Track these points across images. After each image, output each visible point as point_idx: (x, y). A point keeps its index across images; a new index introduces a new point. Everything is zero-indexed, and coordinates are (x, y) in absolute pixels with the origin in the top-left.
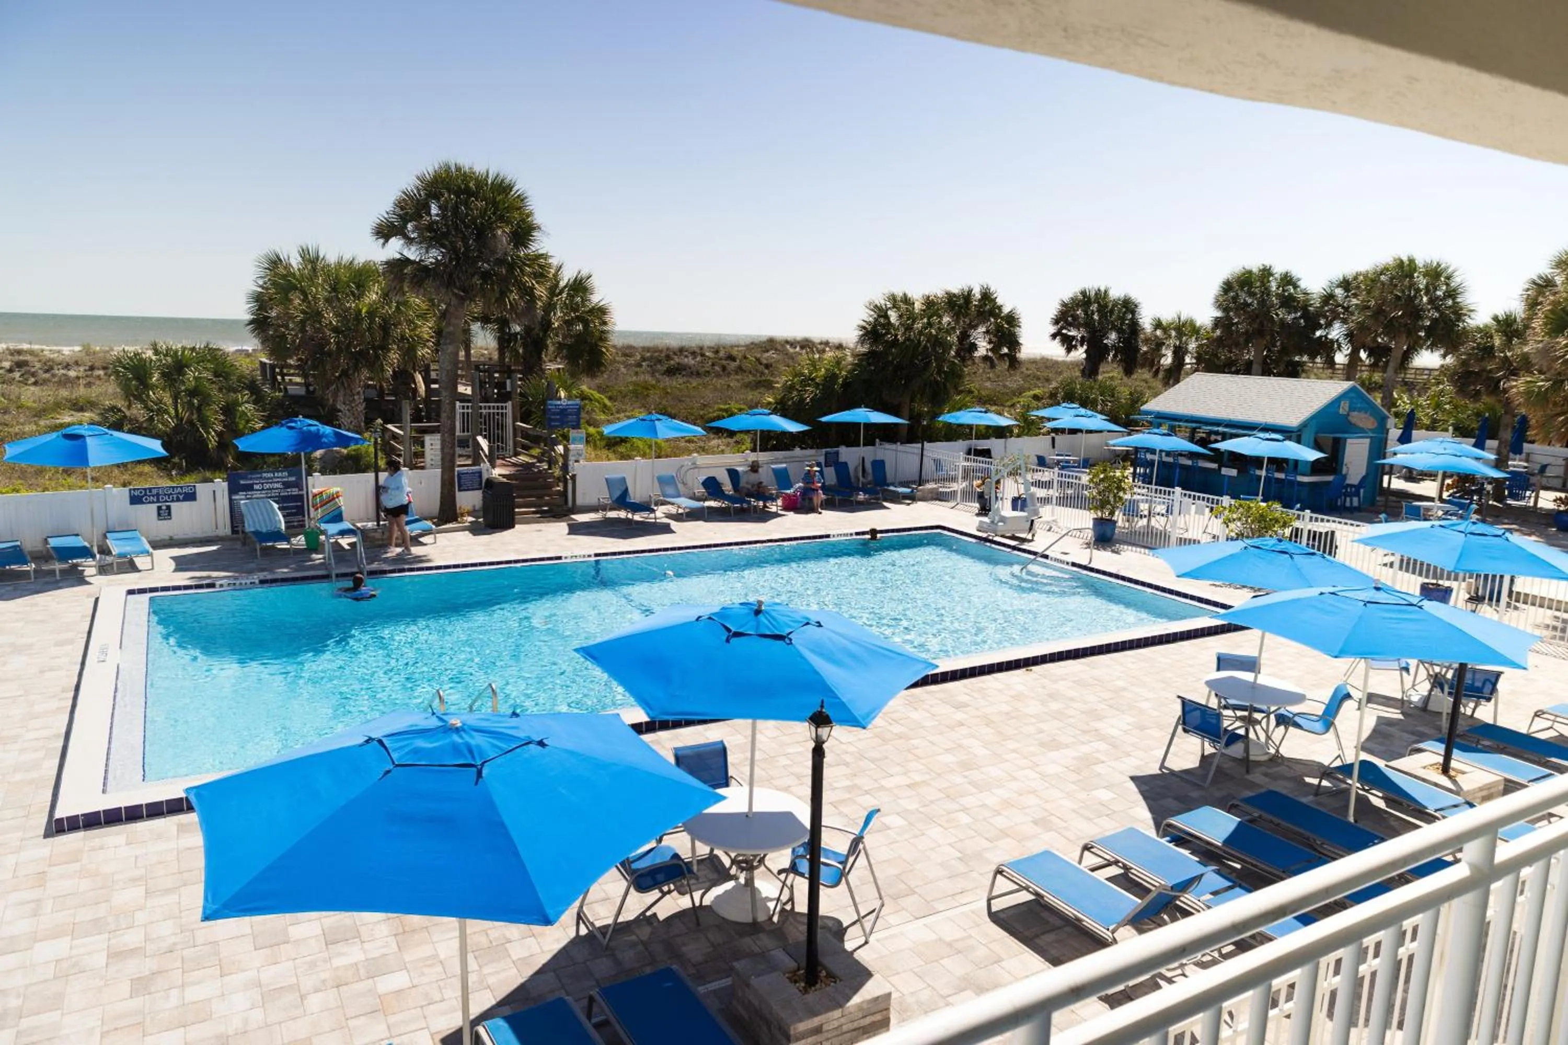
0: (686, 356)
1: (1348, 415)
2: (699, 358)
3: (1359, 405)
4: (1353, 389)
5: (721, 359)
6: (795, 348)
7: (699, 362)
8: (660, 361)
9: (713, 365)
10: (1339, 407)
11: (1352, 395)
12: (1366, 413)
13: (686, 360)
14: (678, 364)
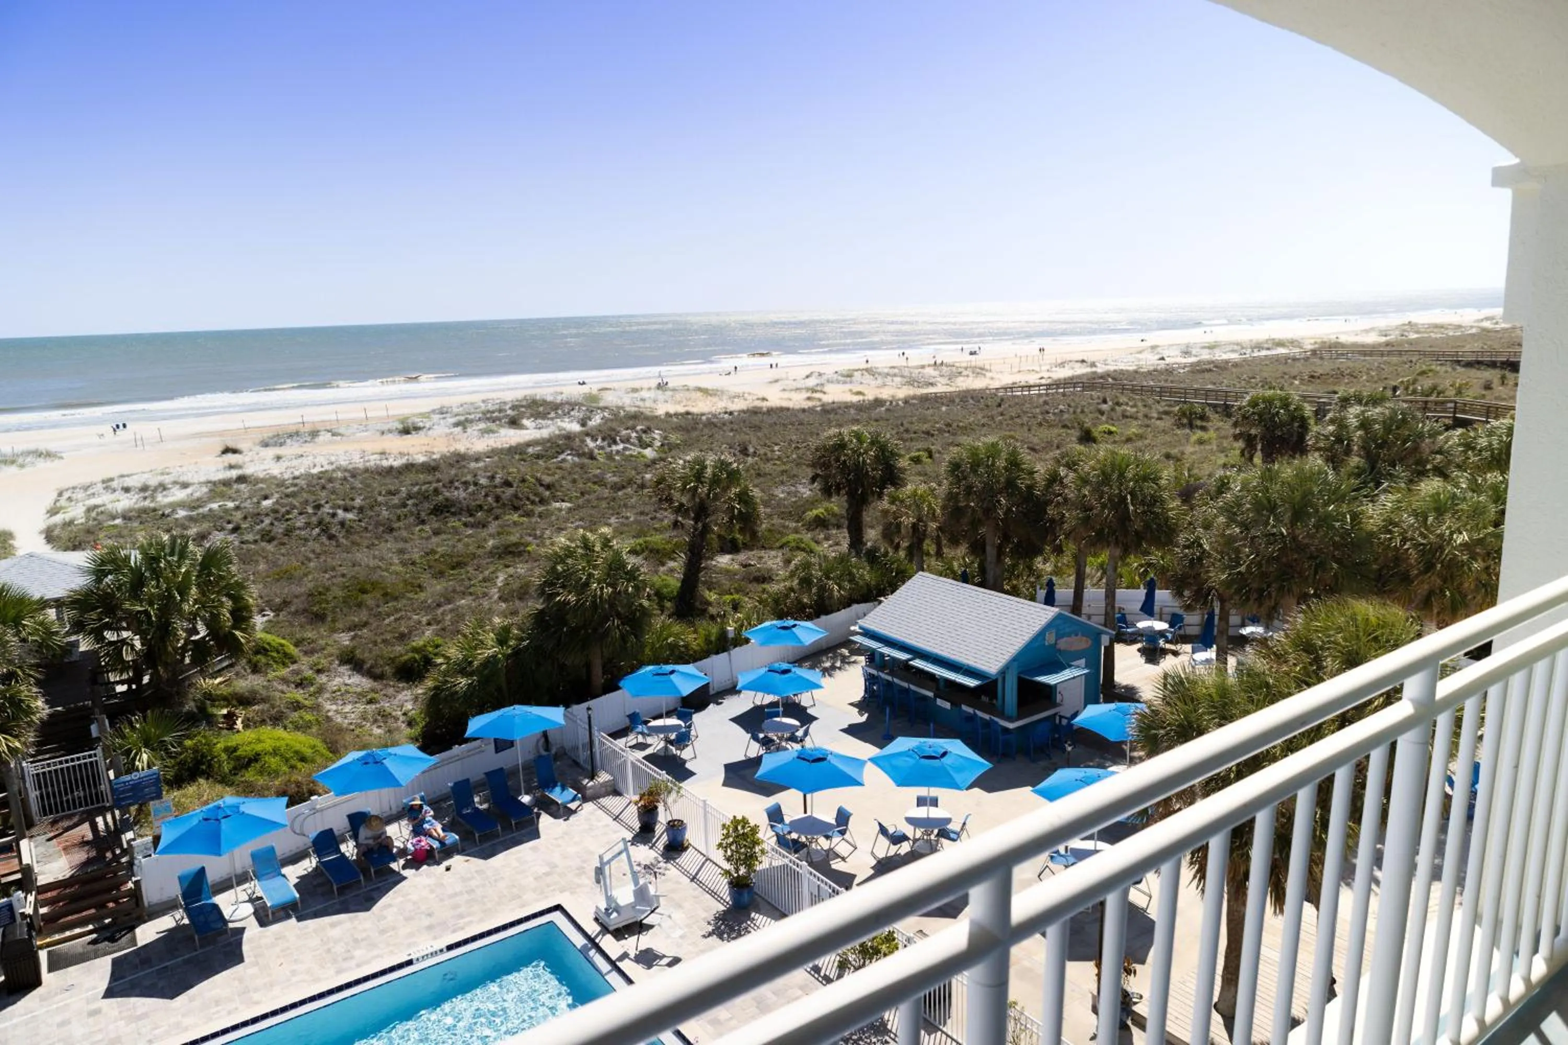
0: (457, 488)
1: (1056, 644)
2: (472, 488)
3: (1067, 630)
4: (1059, 617)
5: (496, 487)
6: (596, 440)
7: (470, 494)
8: (426, 498)
9: (486, 495)
10: (1044, 639)
11: (1059, 622)
12: (1077, 635)
13: (456, 493)
14: (447, 500)
